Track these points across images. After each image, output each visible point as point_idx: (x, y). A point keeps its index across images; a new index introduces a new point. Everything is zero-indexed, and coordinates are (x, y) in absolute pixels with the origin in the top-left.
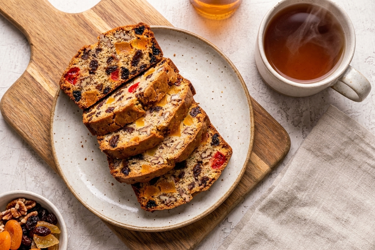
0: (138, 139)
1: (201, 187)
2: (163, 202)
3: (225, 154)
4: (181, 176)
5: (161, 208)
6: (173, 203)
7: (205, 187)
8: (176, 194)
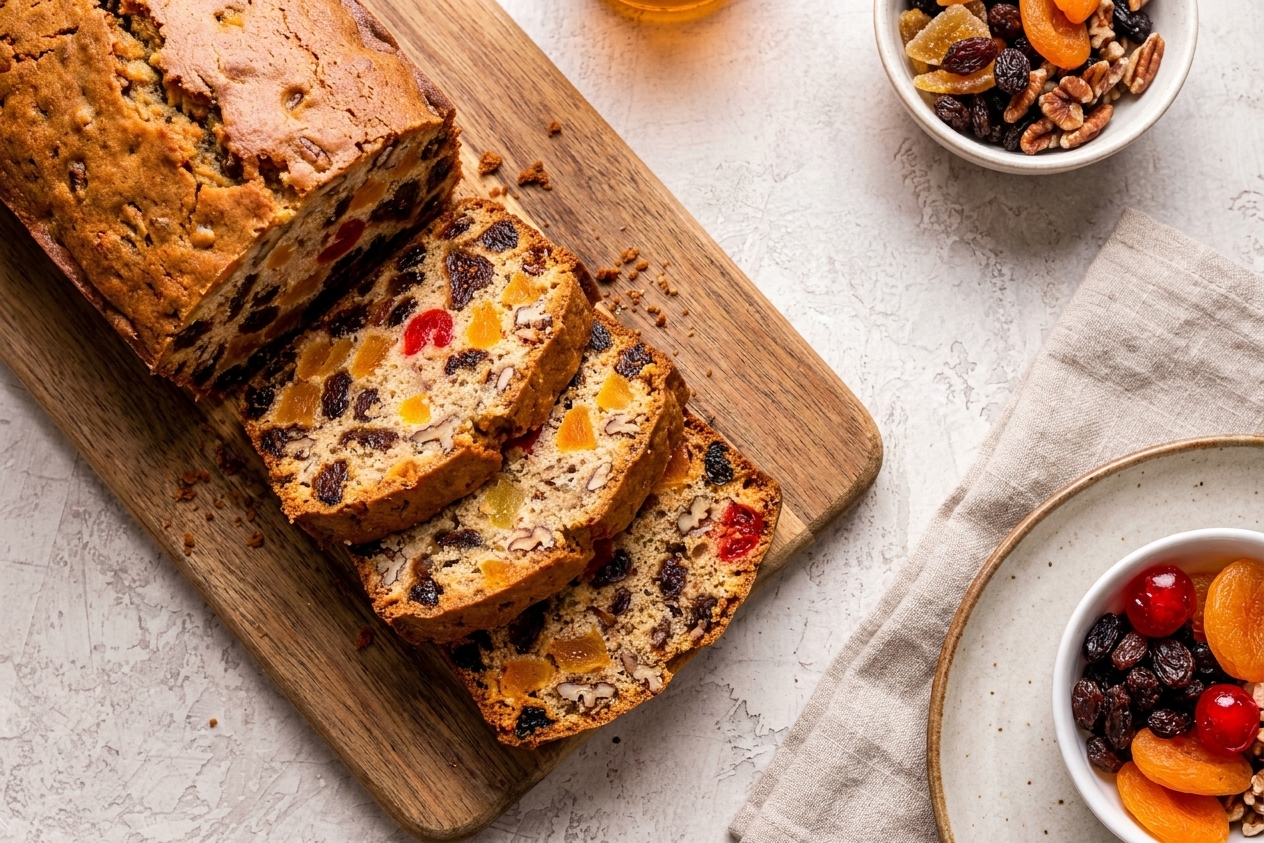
0: (415, 467)
1: (698, 631)
2: (572, 708)
3: (758, 507)
4: (621, 604)
5: (569, 729)
6: (607, 706)
7: (709, 632)
8: (612, 670)
